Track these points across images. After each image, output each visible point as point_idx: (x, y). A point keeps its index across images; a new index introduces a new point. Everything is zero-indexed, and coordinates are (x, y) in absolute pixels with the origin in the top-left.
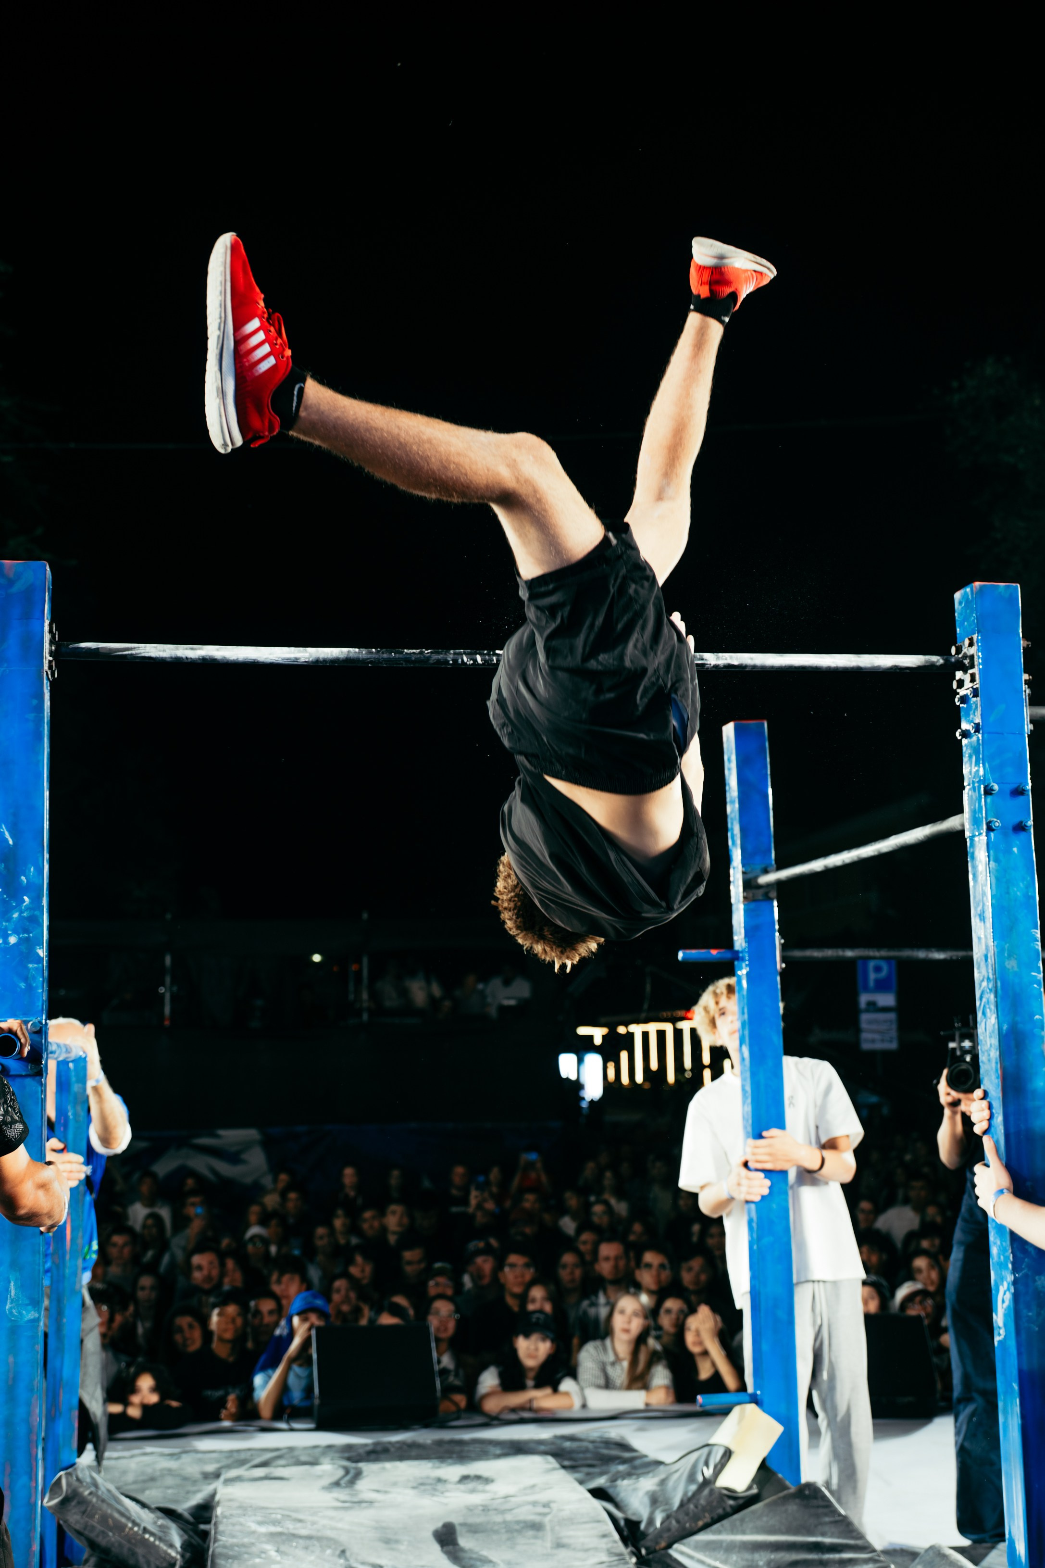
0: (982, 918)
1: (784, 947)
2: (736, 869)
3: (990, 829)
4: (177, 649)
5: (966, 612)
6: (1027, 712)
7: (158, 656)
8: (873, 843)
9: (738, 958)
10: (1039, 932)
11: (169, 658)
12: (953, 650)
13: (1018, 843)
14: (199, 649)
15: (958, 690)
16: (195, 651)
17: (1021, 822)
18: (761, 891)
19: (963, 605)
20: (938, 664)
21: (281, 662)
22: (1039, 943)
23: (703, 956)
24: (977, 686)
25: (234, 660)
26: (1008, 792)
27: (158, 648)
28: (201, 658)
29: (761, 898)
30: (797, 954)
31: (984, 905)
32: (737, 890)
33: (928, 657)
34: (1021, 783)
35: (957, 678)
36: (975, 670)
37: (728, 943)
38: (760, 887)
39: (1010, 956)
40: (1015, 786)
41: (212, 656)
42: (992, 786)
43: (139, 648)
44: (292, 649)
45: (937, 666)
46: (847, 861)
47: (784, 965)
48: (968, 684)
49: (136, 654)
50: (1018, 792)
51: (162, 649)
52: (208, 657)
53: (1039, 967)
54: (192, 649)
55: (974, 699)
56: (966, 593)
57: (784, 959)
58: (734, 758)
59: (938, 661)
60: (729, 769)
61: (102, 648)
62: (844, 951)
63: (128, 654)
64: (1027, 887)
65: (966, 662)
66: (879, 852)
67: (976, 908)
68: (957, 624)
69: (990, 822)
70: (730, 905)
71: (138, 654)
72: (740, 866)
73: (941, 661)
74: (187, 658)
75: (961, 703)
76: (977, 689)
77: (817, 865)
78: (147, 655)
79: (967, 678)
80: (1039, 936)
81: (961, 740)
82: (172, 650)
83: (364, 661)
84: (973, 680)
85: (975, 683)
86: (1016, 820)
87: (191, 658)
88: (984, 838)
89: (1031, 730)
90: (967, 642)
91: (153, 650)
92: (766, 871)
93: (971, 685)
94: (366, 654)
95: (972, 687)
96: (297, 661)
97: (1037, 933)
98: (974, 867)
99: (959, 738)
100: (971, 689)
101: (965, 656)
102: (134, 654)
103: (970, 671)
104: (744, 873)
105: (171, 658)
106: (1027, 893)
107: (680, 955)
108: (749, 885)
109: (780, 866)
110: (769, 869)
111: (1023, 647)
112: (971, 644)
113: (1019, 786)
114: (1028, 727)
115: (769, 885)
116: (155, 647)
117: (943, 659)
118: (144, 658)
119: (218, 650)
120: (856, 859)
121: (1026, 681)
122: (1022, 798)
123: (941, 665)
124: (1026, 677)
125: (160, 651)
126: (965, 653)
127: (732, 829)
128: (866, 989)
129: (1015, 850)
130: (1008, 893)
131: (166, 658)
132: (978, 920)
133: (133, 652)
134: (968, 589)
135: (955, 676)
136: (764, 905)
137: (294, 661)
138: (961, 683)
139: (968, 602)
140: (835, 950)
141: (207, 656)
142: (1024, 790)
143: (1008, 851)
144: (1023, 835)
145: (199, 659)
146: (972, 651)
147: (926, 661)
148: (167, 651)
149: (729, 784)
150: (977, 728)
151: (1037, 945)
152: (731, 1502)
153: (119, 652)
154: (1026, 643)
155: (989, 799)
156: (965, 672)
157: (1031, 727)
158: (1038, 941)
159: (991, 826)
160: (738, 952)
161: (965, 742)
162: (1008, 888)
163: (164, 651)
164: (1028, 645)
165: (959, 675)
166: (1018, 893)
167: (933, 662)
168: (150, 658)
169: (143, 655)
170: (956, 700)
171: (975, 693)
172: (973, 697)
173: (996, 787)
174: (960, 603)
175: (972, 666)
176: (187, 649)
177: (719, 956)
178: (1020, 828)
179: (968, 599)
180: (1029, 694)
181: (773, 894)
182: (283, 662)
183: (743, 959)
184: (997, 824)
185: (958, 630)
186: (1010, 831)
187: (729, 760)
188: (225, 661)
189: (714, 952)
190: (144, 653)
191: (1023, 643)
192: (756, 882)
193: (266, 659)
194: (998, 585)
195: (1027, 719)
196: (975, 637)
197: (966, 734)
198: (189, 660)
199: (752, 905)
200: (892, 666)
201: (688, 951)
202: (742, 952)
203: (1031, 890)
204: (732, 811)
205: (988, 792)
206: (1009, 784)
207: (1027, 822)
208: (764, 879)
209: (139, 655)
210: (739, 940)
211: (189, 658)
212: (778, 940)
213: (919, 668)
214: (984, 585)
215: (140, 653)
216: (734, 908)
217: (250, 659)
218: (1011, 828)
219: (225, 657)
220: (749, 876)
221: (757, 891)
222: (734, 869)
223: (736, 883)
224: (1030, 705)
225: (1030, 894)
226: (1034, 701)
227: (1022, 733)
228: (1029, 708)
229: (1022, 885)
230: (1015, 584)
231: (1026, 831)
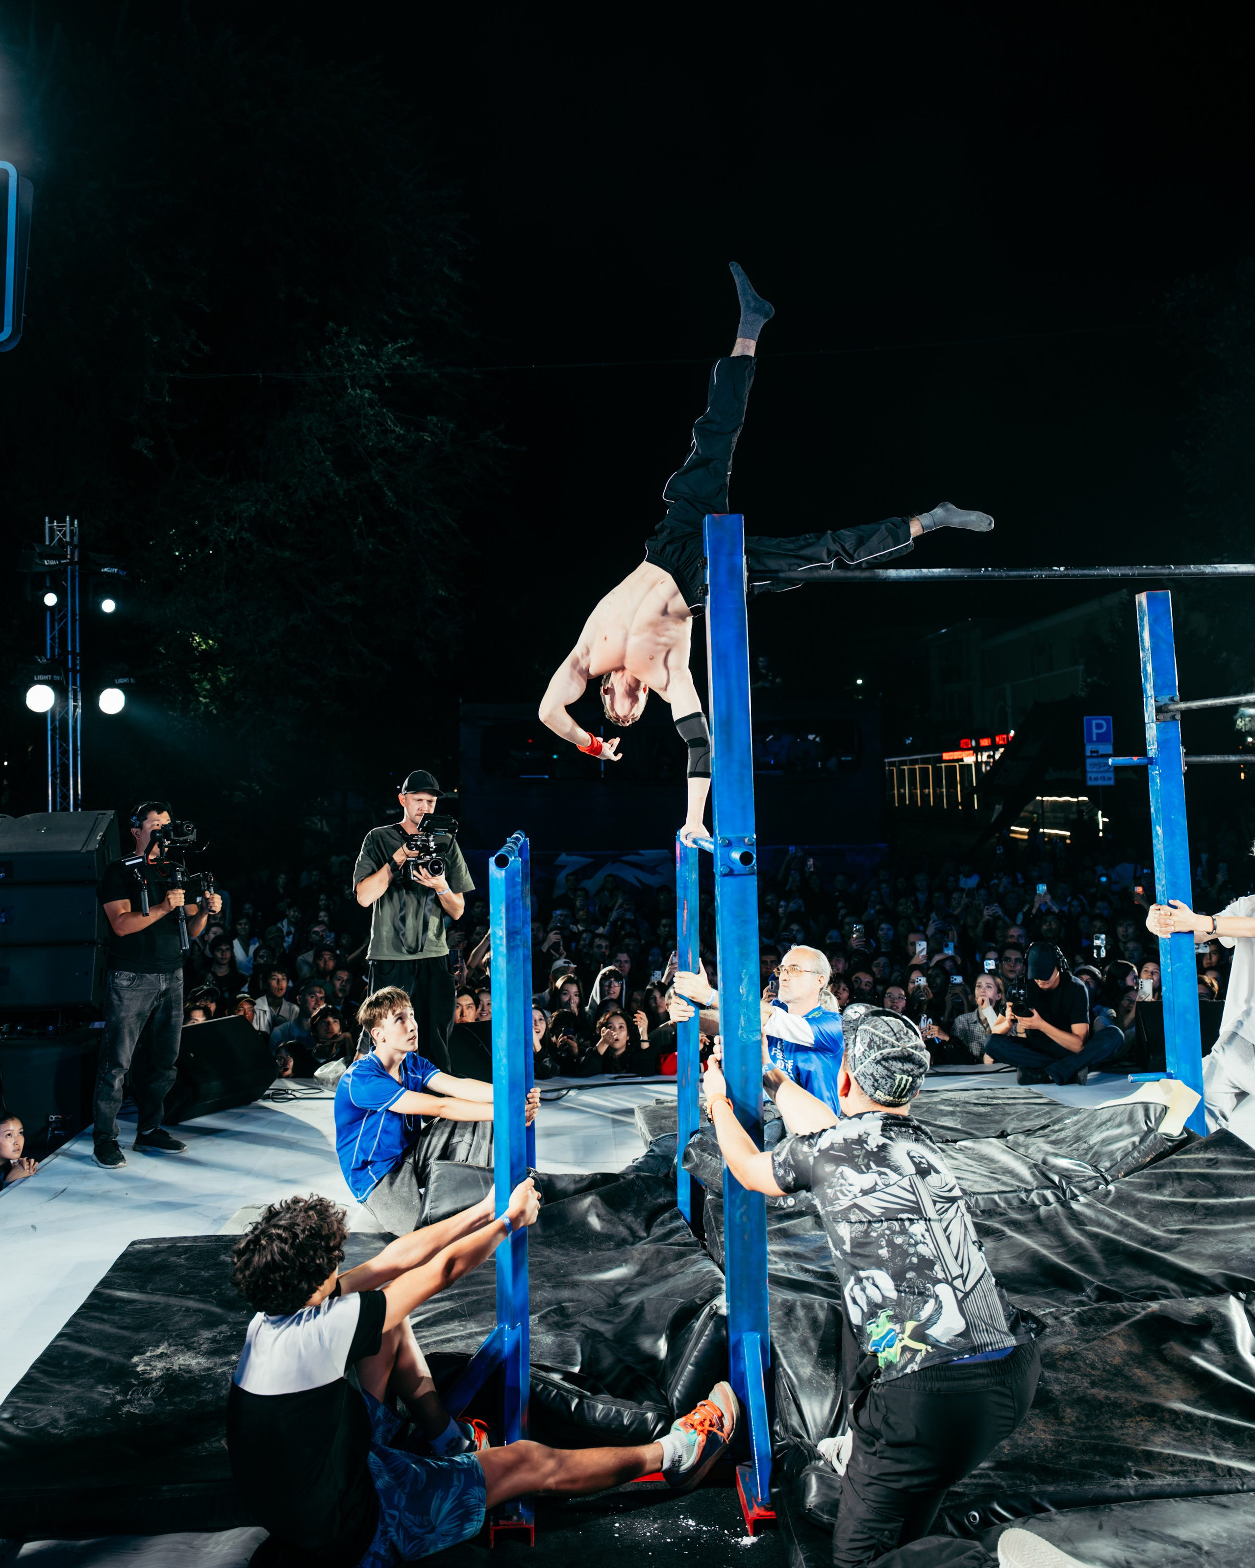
1: (1186, 754)
2: (1149, 699)
9: (1151, 764)
18: (1170, 714)
23: (1128, 762)
29: (1168, 721)
30: (1195, 759)
32: (1150, 714)
37: (1143, 752)
38: (1170, 711)
47: (1186, 768)
57: (1187, 764)
58: (1145, 618)
70: (1144, 724)
72: (1153, 696)
92: (1173, 702)
104: (1156, 701)
107: (1110, 762)
108: (1159, 710)
109: (1184, 700)
110: (1175, 699)
115: (1177, 710)
127: (1145, 670)
128: (1090, 741)
136: (1171, 724)
149: (1142, 637)
152: (1170, 1144)
160: (1151, 758)
177: (1138, 761)
181: (1178, 717)
183: (1155, 764)
187: (1142, 620)
189: (1135, 759)
192: (1166, 708)
199: (1163, 725)
201: (1117, 759)
202: (1154, 758)
204: (1144, 656)
208: (1170, 708)
210: (1152, 750)
212: (1182, 750)
216: (1147, 726)
220: (1161, 703)
221: (1166, 715)
222: (1147, 698)
223: (1149, 709)
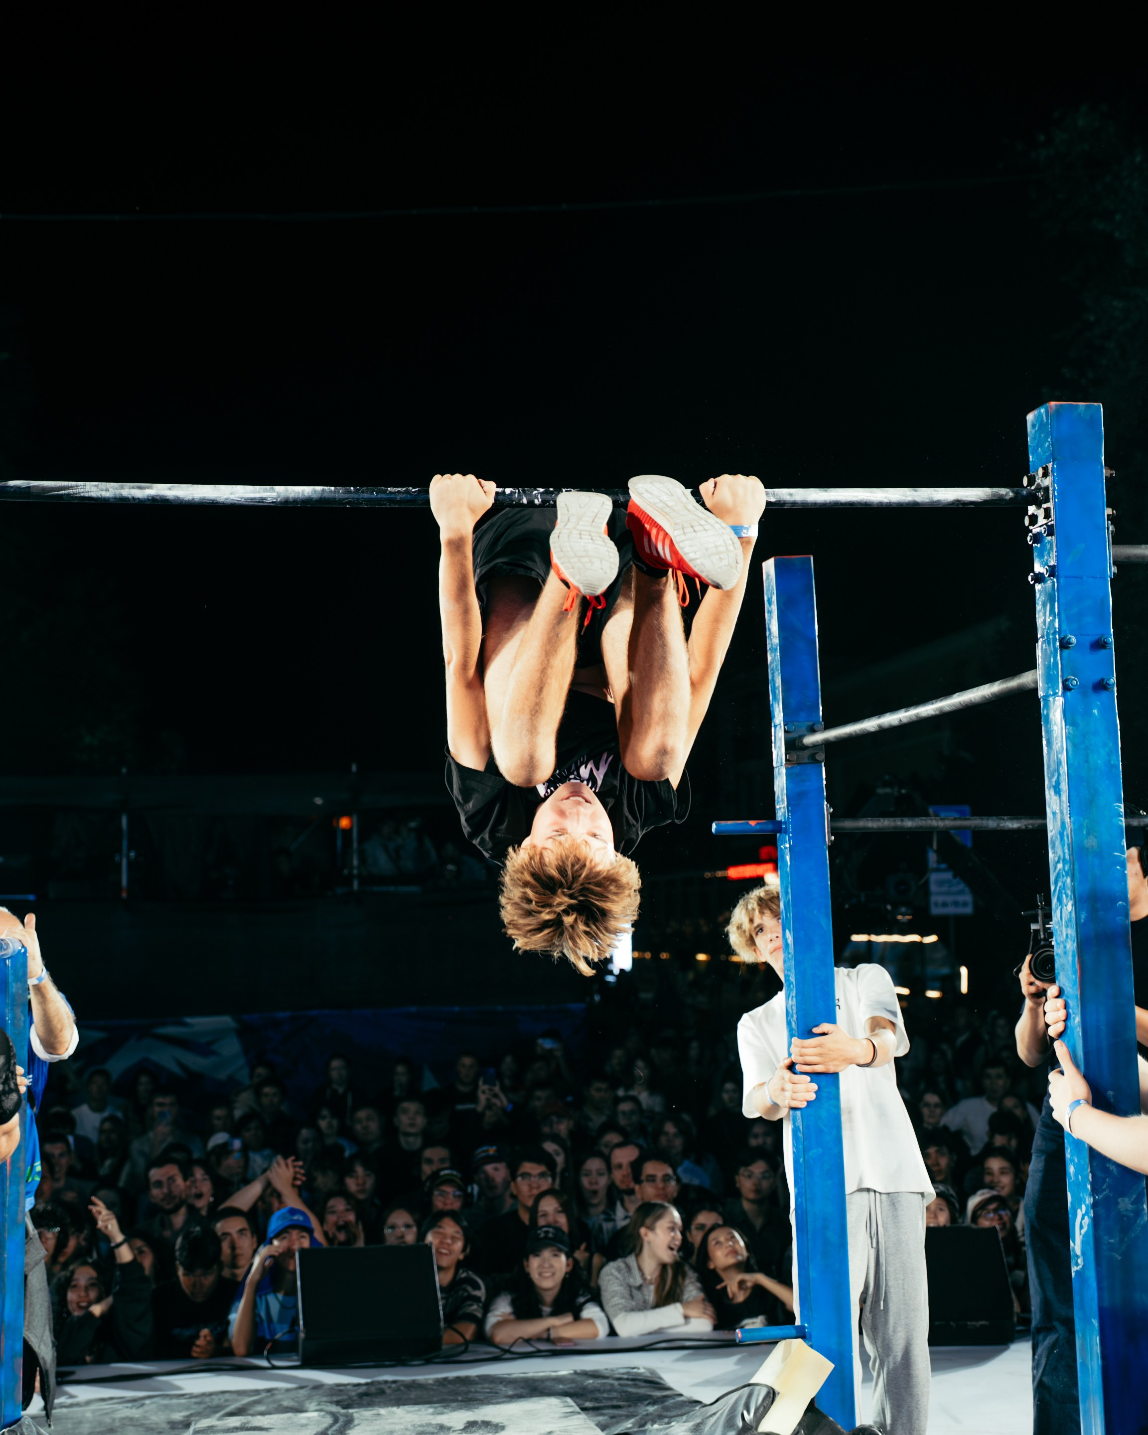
0: (1058, 791)
1: (833, 816)
2: (778, 728)
3: (1066, 688)
4: (122, 488)
5: (1040, 436)
6: (1110, 551)
7: (100, 496)
8: (934, 701)
9: (780, 831)
10: (1122, 806)
11: (112, 498)
12: (1025, 481)
13: (1099, 703)
14: (148, 488)
15: (1031, 528)
16: (144, 490)
17: (1103, 680)
18: (807, 753)
19: (1037, 429)
20: (1007, 498)
21: (244, 503)
22: (1124, 819)
23: (740, 828)
24: (1052, 522)
25: (189, 500)
26: (1088, 645)
27: (100, 487)
28: (150, 498)
29: (807, 761)
30: (848, 824)
31: (1059, 775)
32: (779, 752)
33: (995, 490)
34: (1103, 635)
35: (1030, 513)
36: (1050, 505)
37: (769, 811)
38: (805, 748)
39: (1088, 834)
41: (163, 496)
42: (1069, 639)
43: (77, 486)
44: (258, 487)
45: (1006, 500)
46: (905, 721)
47: (833, 838)
48: (1041, 521)
49: (74, 494)
50: (1099, 645)
51: (105, 488)
52: (158, 498)
53: (1124, 846)
54: (140, 488)
55: (1049, 538)
56: (1040, 412)
57: (833, 831)
58: (774, 598)
59: (1007, 494)
60: (770, 612)
61: (34, 487)
62: (902, 821)
63: (65, 494)
64: (1109, 754)
65: (1040, 495)
66: (941, 711)
67: (1050, 779)
68: (1030, 450)
69: (1067, 680)
70: (772, 768)
71: (76, 494)
72: (782, 725)
73: (1011, 494)
74: (133, 498)
75: (1033, 543)
76: (1052, 525)
77: (870, 725)
78: (86, 495)
79: (1041, 513)
80: (1122, 810)
81: (1034, 584)
82: (116, 489)
83: (341, 501)
84: (1047, 515)
85: (1050, 519)
86: (1096, 678)
87: (139, 499)
88: (1059, 701)
89: (1114, 573)
90: (1041, 471)
91: (94, 489)
92: (812, 730)
93: (1045, 521)
94: (343, 493)
95: (1046, 524)
96: (263, 502)
97: (1120, 807)
98: (1049, 732)
99: (1032, 583)
100: (1045, 526)
101: (1039, 488)
102: (71, 494)
103: (1045, 506)
104: (786, 732)
105: (115, 498)
106: (1109, 761)
107: (714, 826)
108: (792, 745)
109: (830, 724)
110: (816, 727)
111: (1106, 477)
112: (1045, 475)
113: (1100, 639)
114: (1111, 570)
115: (815, 746)
116: (95, 486)
117: (1013, 492)
118: (84, 498)
119: (170, 489)
120: (914, 718)
121: (1108, 516)
122: (1103, 652)
123: (1011, 499)
124: (1109, 511)
125: (102, 490)
126: (1038, 484)
127: (773, 680)
129: (1095, 711)
130: (1087, 762)
131: (109, 498)
132: (1052, 792)
133: (71, 491)
134: (1042, 410)
135: (1027, 510)
136: (810, 769)
137: (259, 502)
138: (1034, 519)
139: (1041, 423)
140: (892, 819)
141: (157, 496)
142: (1106, 643)
143: (1088, 713)
144: (1104, 695)
145: (148, 499)
146: (1047, 482)
147: (993, 495)
148: (111, 490)
149: (770, 630)
150: (1053, 571)
151: (1121, 821)
153: (54, 491)
154: (1110, 472)
155: (1066, 652)
156: (1039, 506)
157: (1114, 569)
158: (1121, 816)
159: (1068, 685)
160: (780, 822)
161: (1038, 587)
162: (1087, 756)
163: (107, 490)
164: (1112, 474)
165: (1032, 509)
166: (1099, 762)
167: (1002, 495)
168: (90, 498)
169: (82, 495)
170: (1029, 538)
171: (1050, 531)
172: (1047, 536)
173: (1074, 640)
174: (1033, 426)
175: (1047, 500)
176: (133, 488)
177: (758, 827)
178: (1101, 686)
179: (1042, 421)
180: (1112, 532)
181: (821, 756)
182: (247, 503)
183: (786, 832)
184: (1074, 682)
185: (1031, 457)
186: (1090, 691)
187: (770, 603)
188: (179, 502)
189: (753, 823)
190: (83, 492)
191: (1104, 472)
192: (802, 742)
193: (226, 499)
194: (1077, 405)
195: (1110, 560)
196: (1050, 466)
197: (1039, 578)
198: (137, 501)
199: (797, 769)
200: (954, 500)
201: (723, 823)
202: (785, 823)
203: (1114, 757)
204: (773, 660)
205: (1065, 645)
206: (1088, 635)
207: (1109, 679)
208: (810, 740)
209: (78, 495)
210: (781, 808)
211: (136, 499)
212: (827, 809)
213: (985, 502)
214: (1061, 405)
215: (79, 493)
216: (776, 771)
217: (208, 500)
218: (1091, 686)
219: (178, 497)
220: (793, 735)
221: (801, 753)
222: (775, 726)
223: (778, 744)
224: (1112, 544)
225: (1112, 762)
226: (1117, 540)
227: (1104, 577)
228: (1111, 547)
229: (1103, 752)
230: (1096, 404)
231: (1107, 690)
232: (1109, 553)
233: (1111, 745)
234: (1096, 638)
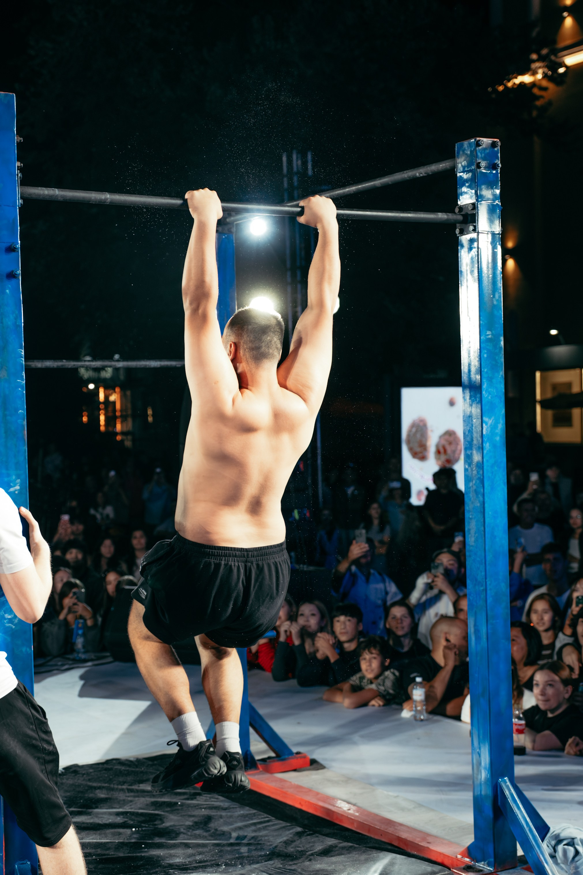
6: (18, 190)
10: (23, 351)
13: (10, 286)
17: (13, 271)
22: (23, 359)
26: (4, 249)
34: (13, 243)
40: (9, 244)
50: (11, 249)
53: (23, 376)
64: (16, 319)
80: (23, 353)
86: (9, 270)
89: (21, 204)
97: (22, 352)
106: (16, 323)
111: (17, 142)
113: (11, 245)
114: (19, 202)
121: (18, 167)
122: (13, 254)
124: (18, 164)
129: (8, 291)
142: (15, 248)
144: (14, 281)
151: (22, 360)
154: (19, 138)
157: (21, 202)
158: (23, 358)
164: (21, 140)
166: (9, 323)
178: (11, 276)
180: (20, 177)
186: (5, 278)
191: (17, 139)
195: (18, 196)
203: (18, 320)
206: (5, 243)
207: (16, 271)
218: (5, 275)
224: (20, 185)
225: (17, 324)
226: (24, 183)
227: (14, 206)
228: (19, 187)
229: (12, 317)
230: (11, 94)
231: (15, 278)
232: (18, 191)
233: (17, 312)
234: (8, 245)
